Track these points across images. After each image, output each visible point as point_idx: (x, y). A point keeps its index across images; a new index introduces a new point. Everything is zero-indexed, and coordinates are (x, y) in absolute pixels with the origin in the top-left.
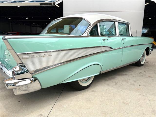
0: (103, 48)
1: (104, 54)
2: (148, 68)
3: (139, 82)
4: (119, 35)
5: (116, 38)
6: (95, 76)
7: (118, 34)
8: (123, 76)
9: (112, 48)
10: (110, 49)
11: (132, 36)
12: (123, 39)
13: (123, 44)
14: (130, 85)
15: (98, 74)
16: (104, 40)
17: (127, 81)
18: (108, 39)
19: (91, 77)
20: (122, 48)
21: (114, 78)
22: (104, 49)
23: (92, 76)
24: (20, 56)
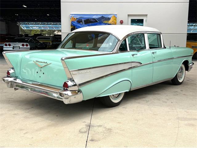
0: (132, 63)
1: (134, 70)
2: (187, 87)
3: (171, 100)
4: (149, 49)
5: (146, 52)
6: (125, 92)
7: (147, 46)
8: (155, 95)
9: (141, 64)
10: (139, 65)
11: (165, 48)
12: (153, 53)
13: (154, 58)
14: (162, 102)
15: (128, 91)
16: (133, 55)
17: (159, 100)
18: (137, 54)
19: (121, 93)
20: (153, 63)
21: (145, 97)
22: (133, 65)
23: (123, 93)
24: (71, 73)
